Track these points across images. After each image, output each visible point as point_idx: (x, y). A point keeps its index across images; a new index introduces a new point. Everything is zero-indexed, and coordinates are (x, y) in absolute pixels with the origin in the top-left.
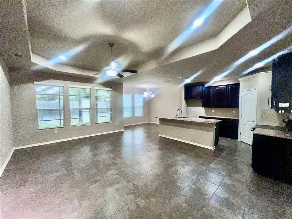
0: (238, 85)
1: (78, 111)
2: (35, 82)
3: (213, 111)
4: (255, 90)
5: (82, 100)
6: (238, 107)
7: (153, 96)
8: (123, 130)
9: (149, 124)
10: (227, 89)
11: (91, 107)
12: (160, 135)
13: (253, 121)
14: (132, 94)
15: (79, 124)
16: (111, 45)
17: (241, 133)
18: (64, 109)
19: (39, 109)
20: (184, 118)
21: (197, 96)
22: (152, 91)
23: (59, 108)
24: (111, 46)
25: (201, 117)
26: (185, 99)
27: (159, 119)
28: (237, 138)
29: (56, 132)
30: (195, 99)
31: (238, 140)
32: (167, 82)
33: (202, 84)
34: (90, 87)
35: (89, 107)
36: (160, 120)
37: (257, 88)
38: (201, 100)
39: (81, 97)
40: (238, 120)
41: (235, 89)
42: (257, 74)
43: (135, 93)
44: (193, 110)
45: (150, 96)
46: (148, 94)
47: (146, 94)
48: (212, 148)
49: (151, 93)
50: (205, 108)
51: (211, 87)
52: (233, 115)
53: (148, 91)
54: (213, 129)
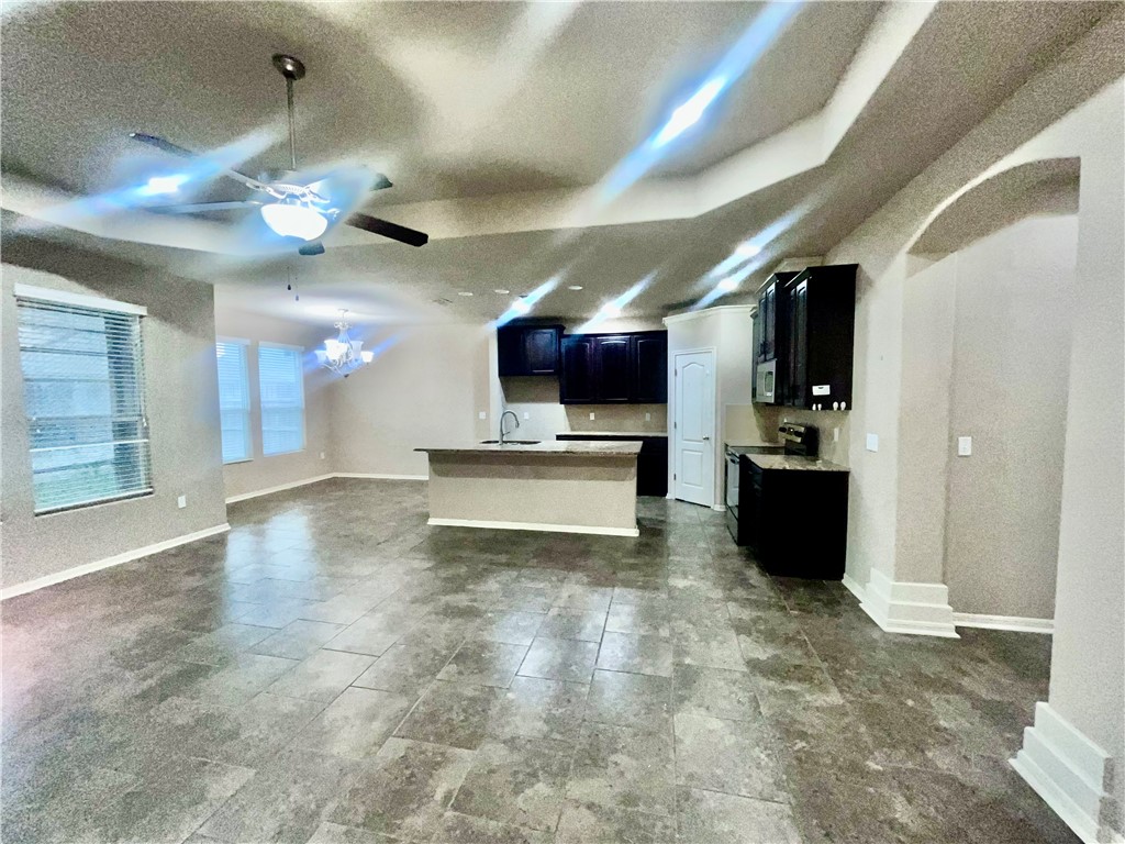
0: (662, 335)
3: (592, 416)
4: (709, 354)
6: (666, 402)
8: (225, 527)
10: (633, 346)
12: (432, 522)
13: (708, 439)
14: (248, 342)
16: (289, 68)
17: (675, 476)
20: (523, 443)
21: (546, 364)
24: (289, 75)
25: (559, 438)
26: (502, 373)
27: (426, 455)
28: (664, 491)
30: (537, 375)
31: (668, 496)
32: (442, 301)
33: (557, 324)
36: (431, 460)
37: (716, 348)
38: (556, 377)
40: (665, 439)
41: (653, 345)
43: (261, 343)
44: (526, 416)
45: (352, 357)
46: (344, 347)
47: (333, 350)
48: (634, 533)
49: (357, 344)
50: (568, 406)
51: (587, 337)
52: (646, 426)
53: (342, 335)
54: (634, 470)
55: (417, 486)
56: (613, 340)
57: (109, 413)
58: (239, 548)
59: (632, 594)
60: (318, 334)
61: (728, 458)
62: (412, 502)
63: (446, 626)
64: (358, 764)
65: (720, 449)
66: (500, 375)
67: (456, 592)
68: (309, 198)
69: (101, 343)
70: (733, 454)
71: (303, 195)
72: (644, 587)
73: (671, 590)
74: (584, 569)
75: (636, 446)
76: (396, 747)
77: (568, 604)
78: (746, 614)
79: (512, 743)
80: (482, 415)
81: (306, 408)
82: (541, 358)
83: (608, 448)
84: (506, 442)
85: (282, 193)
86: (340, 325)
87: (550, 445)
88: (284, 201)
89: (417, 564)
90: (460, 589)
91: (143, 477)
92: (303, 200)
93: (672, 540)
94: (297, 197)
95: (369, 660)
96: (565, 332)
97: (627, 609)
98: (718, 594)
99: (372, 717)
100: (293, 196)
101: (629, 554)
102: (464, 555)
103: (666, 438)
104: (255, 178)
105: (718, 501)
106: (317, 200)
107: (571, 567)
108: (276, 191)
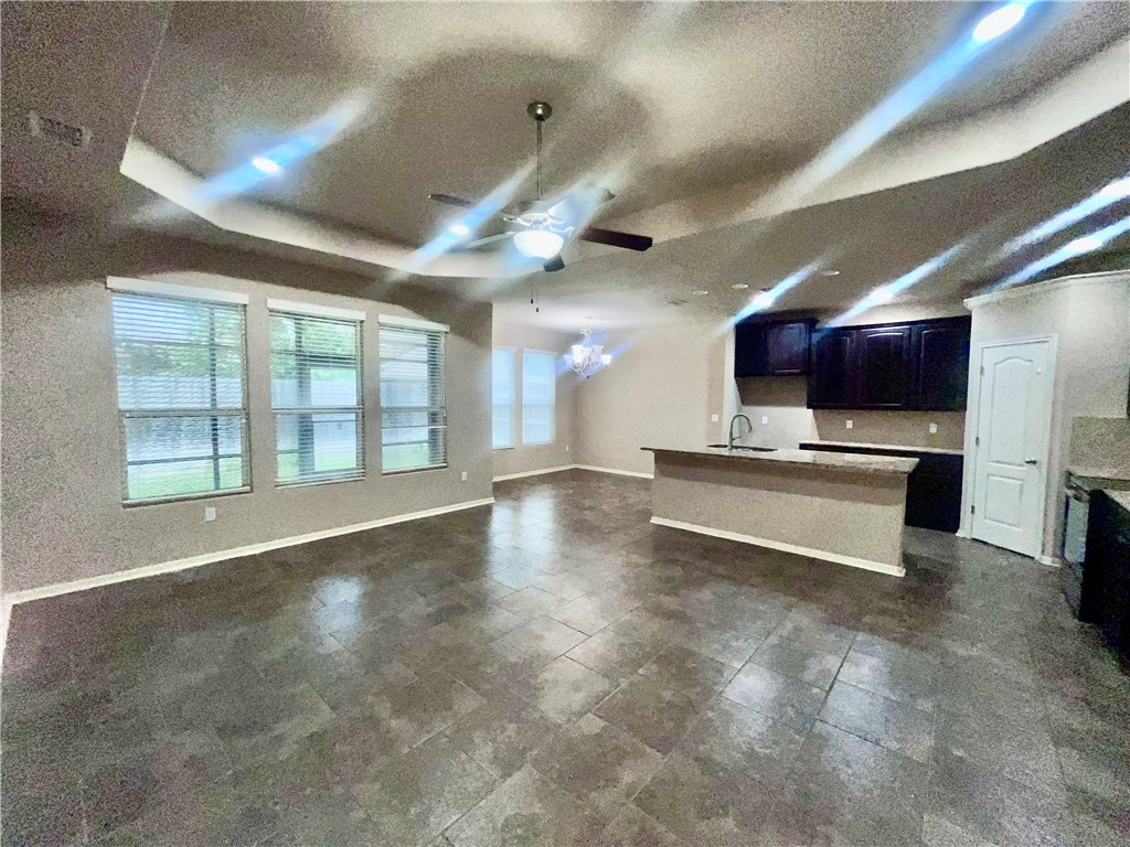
0: (964, 323)
1: (294, 419)
2: (113, 282)
3: (849, 424)
4: (1045, 345)
5: (312, 371)
6: (963, 407)
7: (607, 359)
8: (491, 500)
9: (576, 475)
10: (913, 338)
11: (362, 401)
12: (655, 520)
13: (1034, 462)
14: (516, 349)
15: (297, 479)
16: (540, 112)
17: (973, 507)
18: (246, 411)
19: (128, 407)
21: (791, 363)
22: (606, 339)
23: (208, 406)
24: (540, 118)
25: (803, 447)
26: (737, 375)
27: (652, 454)
28: (953, 524)
29: (211, 514)
30: (780, 375)
31: (960, 534)
32: (679, 302)
33: (809, 318)
34: (361, 316)
35: (353, 402)
36: (656, 459)
37: (1056, 336)
38: (803, 379)
39: (307, 360)
40: (960, 459)
42: (1065, 281)
43: (525, 350)
44: (765, 420)
45: (593, 360)
46: (587, 351)
47: (578, 354)
48: (897, 571)
49: (598, 348)
50: (820, 411)
51: (846, 330)
52: (930, 439)
53: (587, 340)
54: (902, 493)
55: (644, 484)
56: (883, 332)
57: (426, 405)
58: (501, 518)
59: (881, 646)
60: (566, 340)
61: (1070, 493)
62: (636, 498)
63: (656, 625)
64: (560, 726)
65: (1056, 479)
66: (736, 375)
67: (668, 594)
68: (550, 221)
69: (423, 354)
70: (1077, 488)
71: (545, 220)
72: (905, 642)
73: (945, 654)
74: (819, 600)
75: (909, 464)
76: (592, 724)
77: (792, 637)
78: (1079, 721)
79: (705, 762)
80: (715, 418)
81: (557, 404)
82: (786, 356)
83: (863, 463)
84: (737, 447)
85: (529, 221)
86: (584, 332)
87: (789, 454)
88: (531, 228)
89: (635, 558)
90: (673, 592)
91: (442, 454)
92: (546, 224)
93: (957, 591)
94: (541, 223)
95: (582, 637)
96: (818, 326)
97: (874, 661)
98: (1027, 679)
99: (577, 688)
100: (539, 222)
101: (887, 595)
102: (681, 558)
103: (962, 457)
104: (511, 214)
105: (1049, 549)
106: (555, 222)
107: (804, 596)
108: (524, 220)
